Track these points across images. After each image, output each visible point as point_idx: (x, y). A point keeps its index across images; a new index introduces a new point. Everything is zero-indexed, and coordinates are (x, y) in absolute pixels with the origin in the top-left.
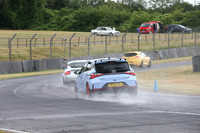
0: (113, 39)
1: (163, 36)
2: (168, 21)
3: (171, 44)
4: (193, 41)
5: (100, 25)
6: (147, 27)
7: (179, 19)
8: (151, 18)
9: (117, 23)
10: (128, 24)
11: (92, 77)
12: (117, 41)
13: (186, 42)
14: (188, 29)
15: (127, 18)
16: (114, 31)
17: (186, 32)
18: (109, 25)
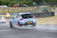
0: (6, 9)
1: (20, 8)
2: (21, 4)
3: (23, 10)
4: (28, 9)
5: (2, 5)
6: (16, 5)
7: (24, 3)
8: (17, 3)
9: (7, 4)
10: (10, 5)
11: (21, 20)
12: (7, 10)
13: (27, 10)
14: (27, 6)
15: (10, 3)
16: (6, 7)
17: (27, 7)
18: (4, 5)
